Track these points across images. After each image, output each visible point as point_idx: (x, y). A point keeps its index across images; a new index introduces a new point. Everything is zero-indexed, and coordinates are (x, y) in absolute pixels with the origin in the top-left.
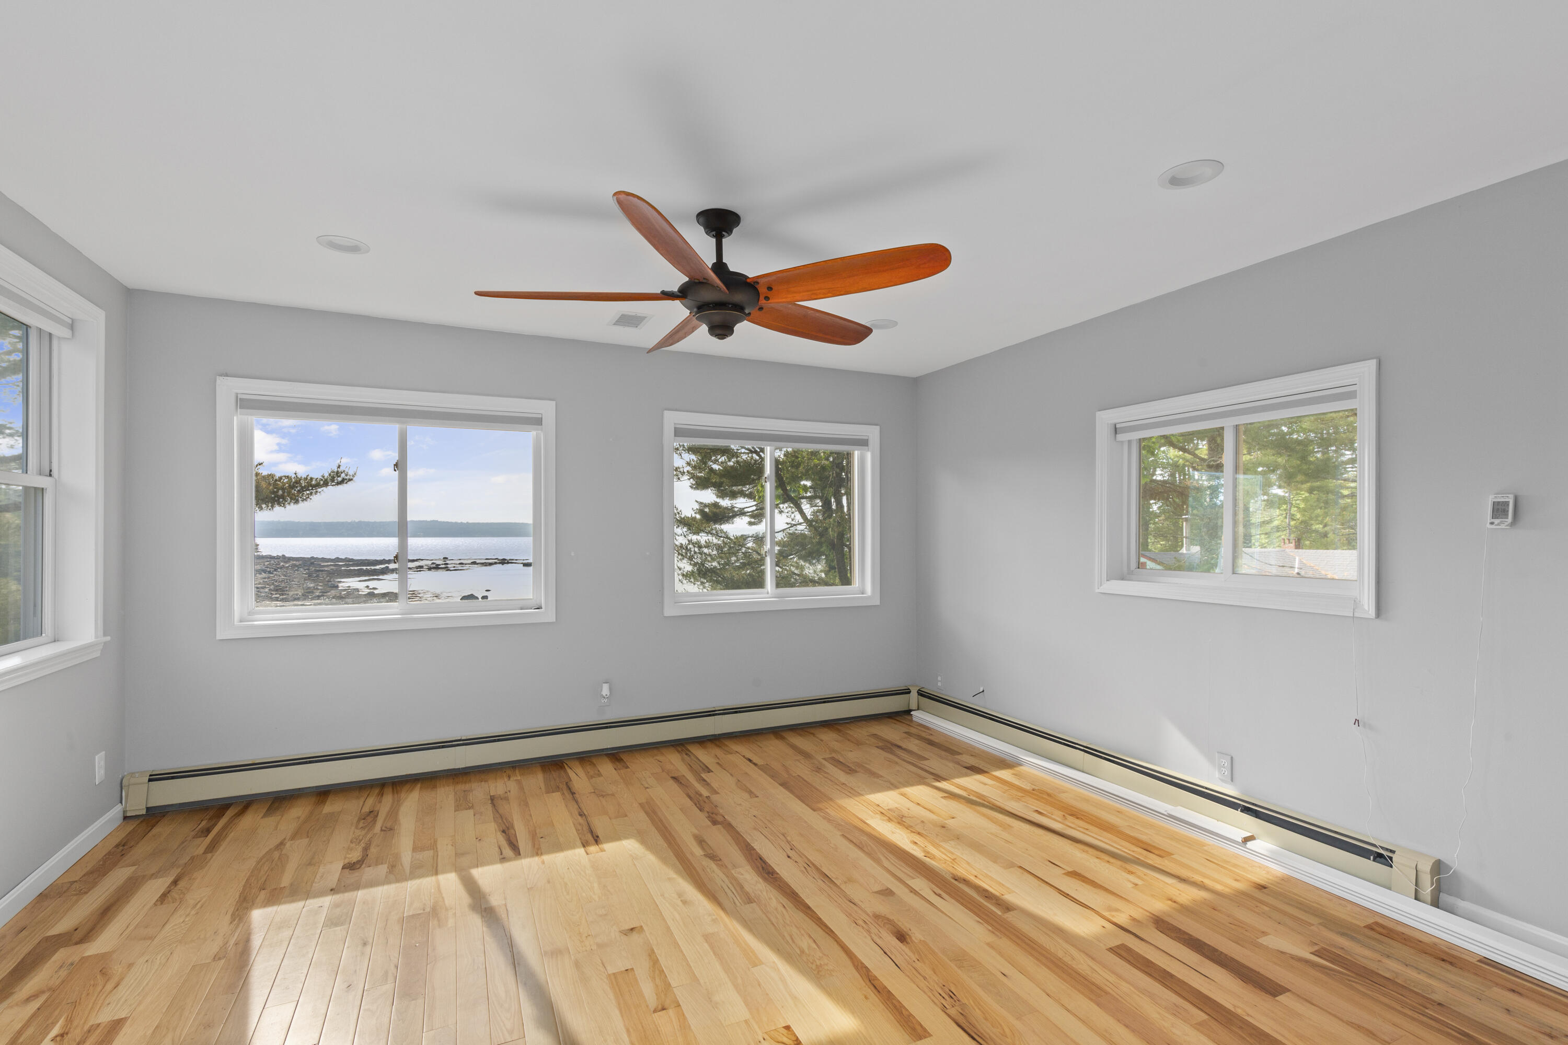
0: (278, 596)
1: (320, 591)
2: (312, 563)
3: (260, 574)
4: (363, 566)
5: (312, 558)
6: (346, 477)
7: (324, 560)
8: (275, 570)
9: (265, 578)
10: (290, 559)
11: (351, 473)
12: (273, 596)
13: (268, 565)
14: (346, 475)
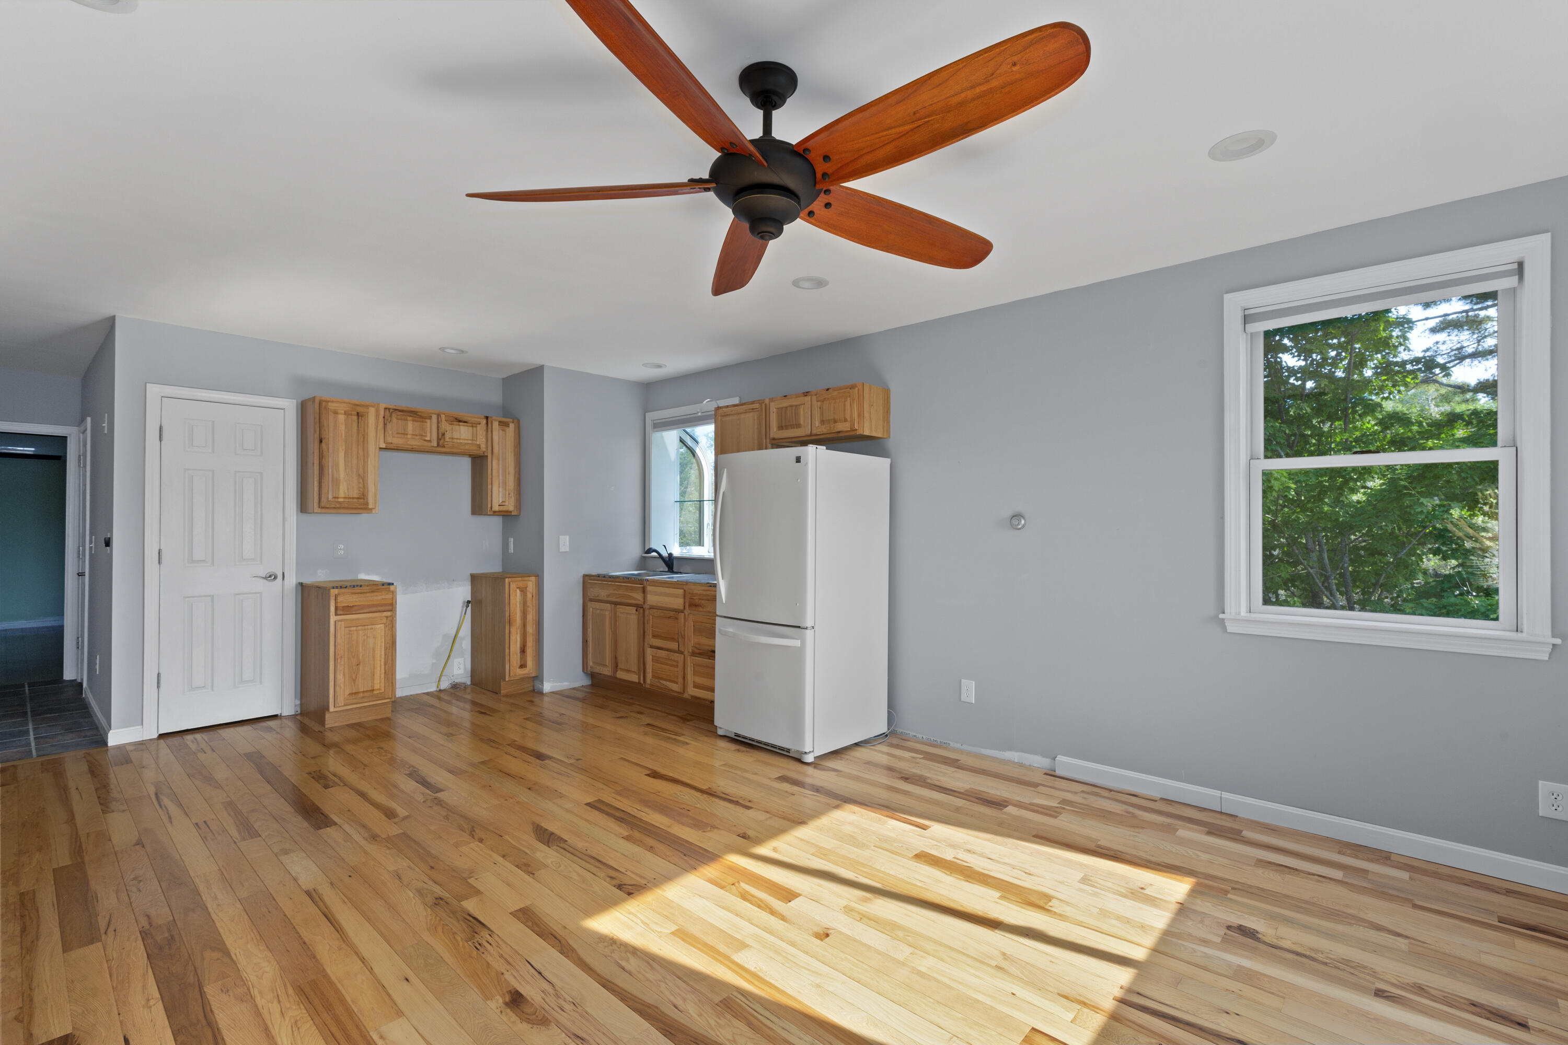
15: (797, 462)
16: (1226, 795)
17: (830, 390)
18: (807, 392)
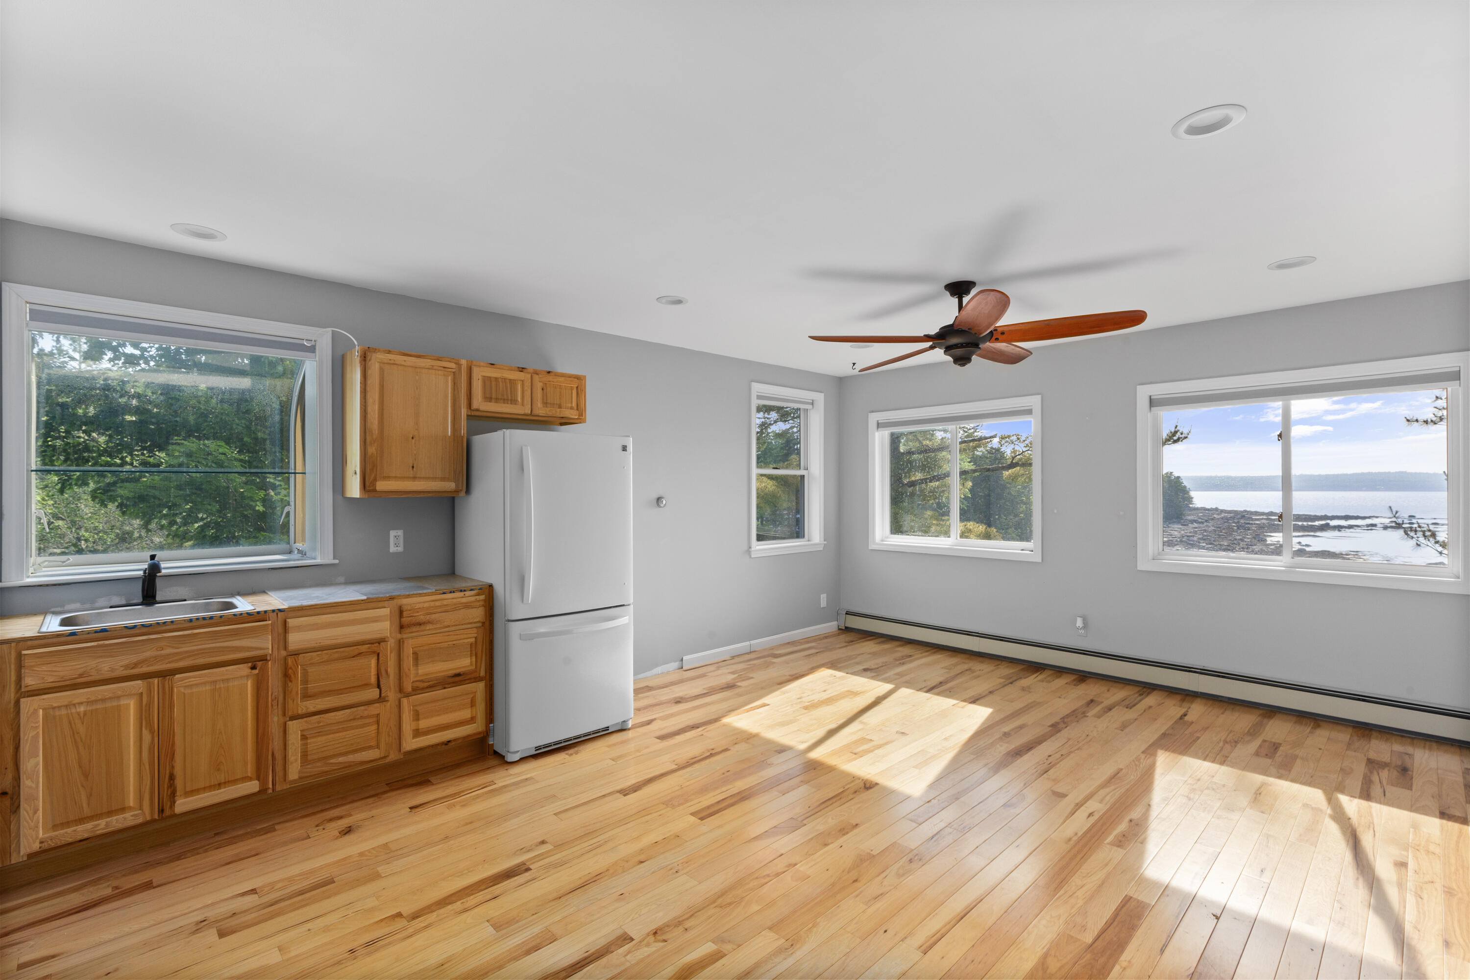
0: (1204, 544)
1: (1245, 543)
2: (1243, 517)
3: (1192, 523)
4: (1299, 521)
5: (1245, 511)
6: (1181, 436)
7: (1256, 513)
8: (1206, 521)
9: (1196, 528)
10: (1222, 511)
11: (1185, 431)
12: (1201, 544)
13: (1201, 516)
14: (1182, 434)
15: (623, 450)
16: (752, 642)
17: (551, 374)
18: (523, 368)
